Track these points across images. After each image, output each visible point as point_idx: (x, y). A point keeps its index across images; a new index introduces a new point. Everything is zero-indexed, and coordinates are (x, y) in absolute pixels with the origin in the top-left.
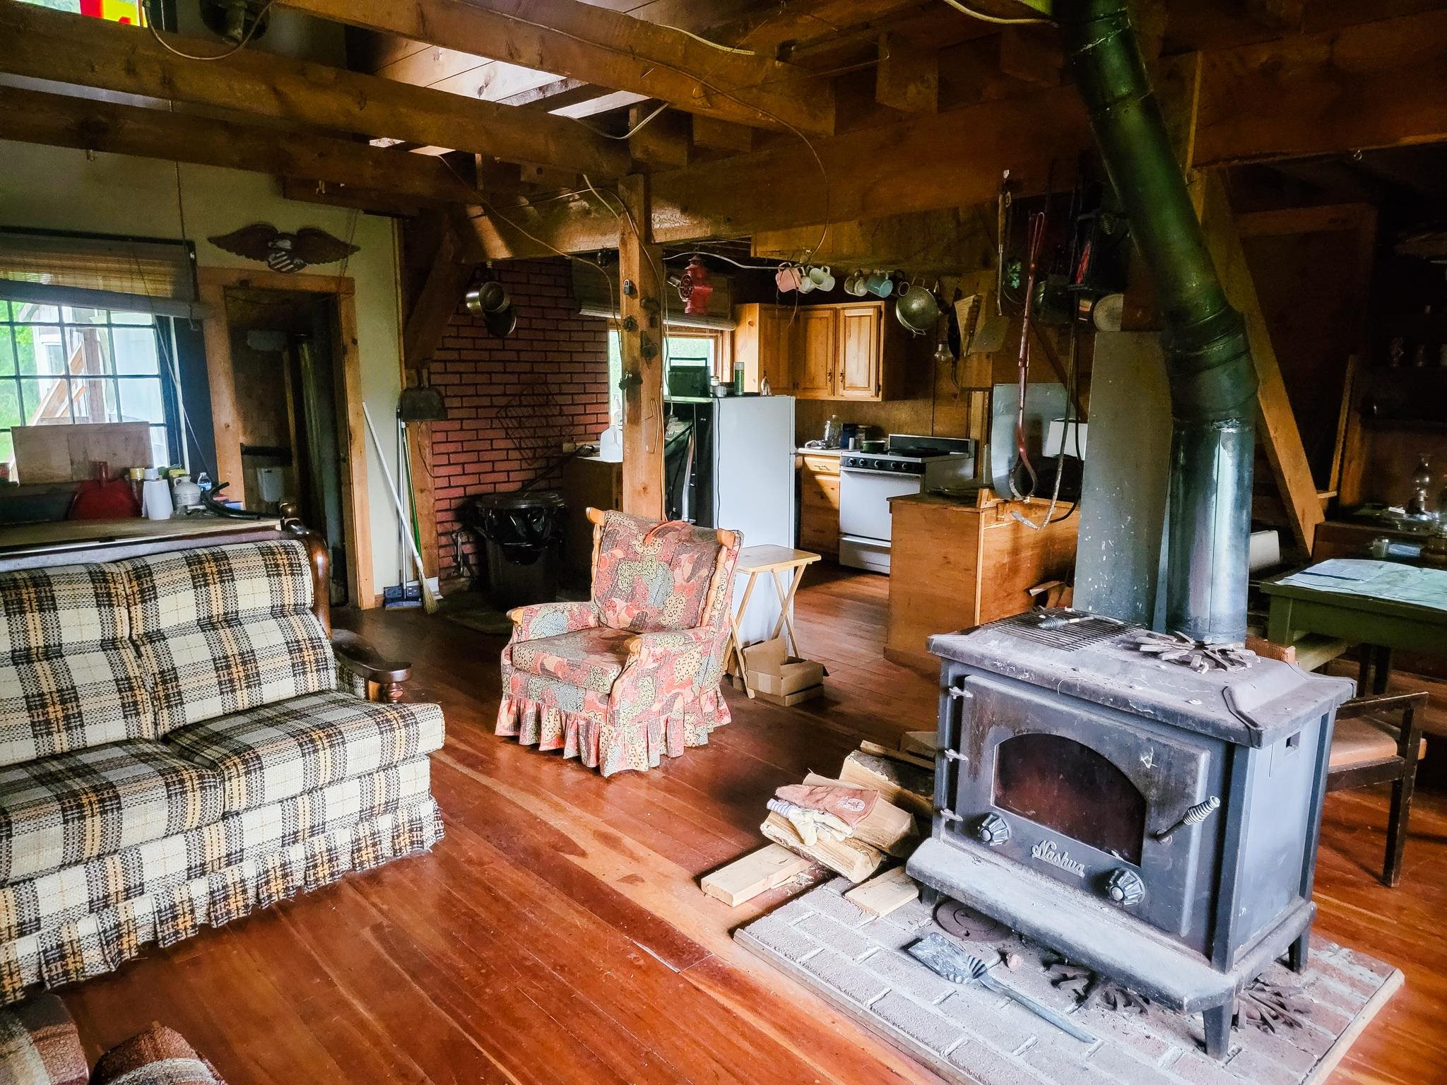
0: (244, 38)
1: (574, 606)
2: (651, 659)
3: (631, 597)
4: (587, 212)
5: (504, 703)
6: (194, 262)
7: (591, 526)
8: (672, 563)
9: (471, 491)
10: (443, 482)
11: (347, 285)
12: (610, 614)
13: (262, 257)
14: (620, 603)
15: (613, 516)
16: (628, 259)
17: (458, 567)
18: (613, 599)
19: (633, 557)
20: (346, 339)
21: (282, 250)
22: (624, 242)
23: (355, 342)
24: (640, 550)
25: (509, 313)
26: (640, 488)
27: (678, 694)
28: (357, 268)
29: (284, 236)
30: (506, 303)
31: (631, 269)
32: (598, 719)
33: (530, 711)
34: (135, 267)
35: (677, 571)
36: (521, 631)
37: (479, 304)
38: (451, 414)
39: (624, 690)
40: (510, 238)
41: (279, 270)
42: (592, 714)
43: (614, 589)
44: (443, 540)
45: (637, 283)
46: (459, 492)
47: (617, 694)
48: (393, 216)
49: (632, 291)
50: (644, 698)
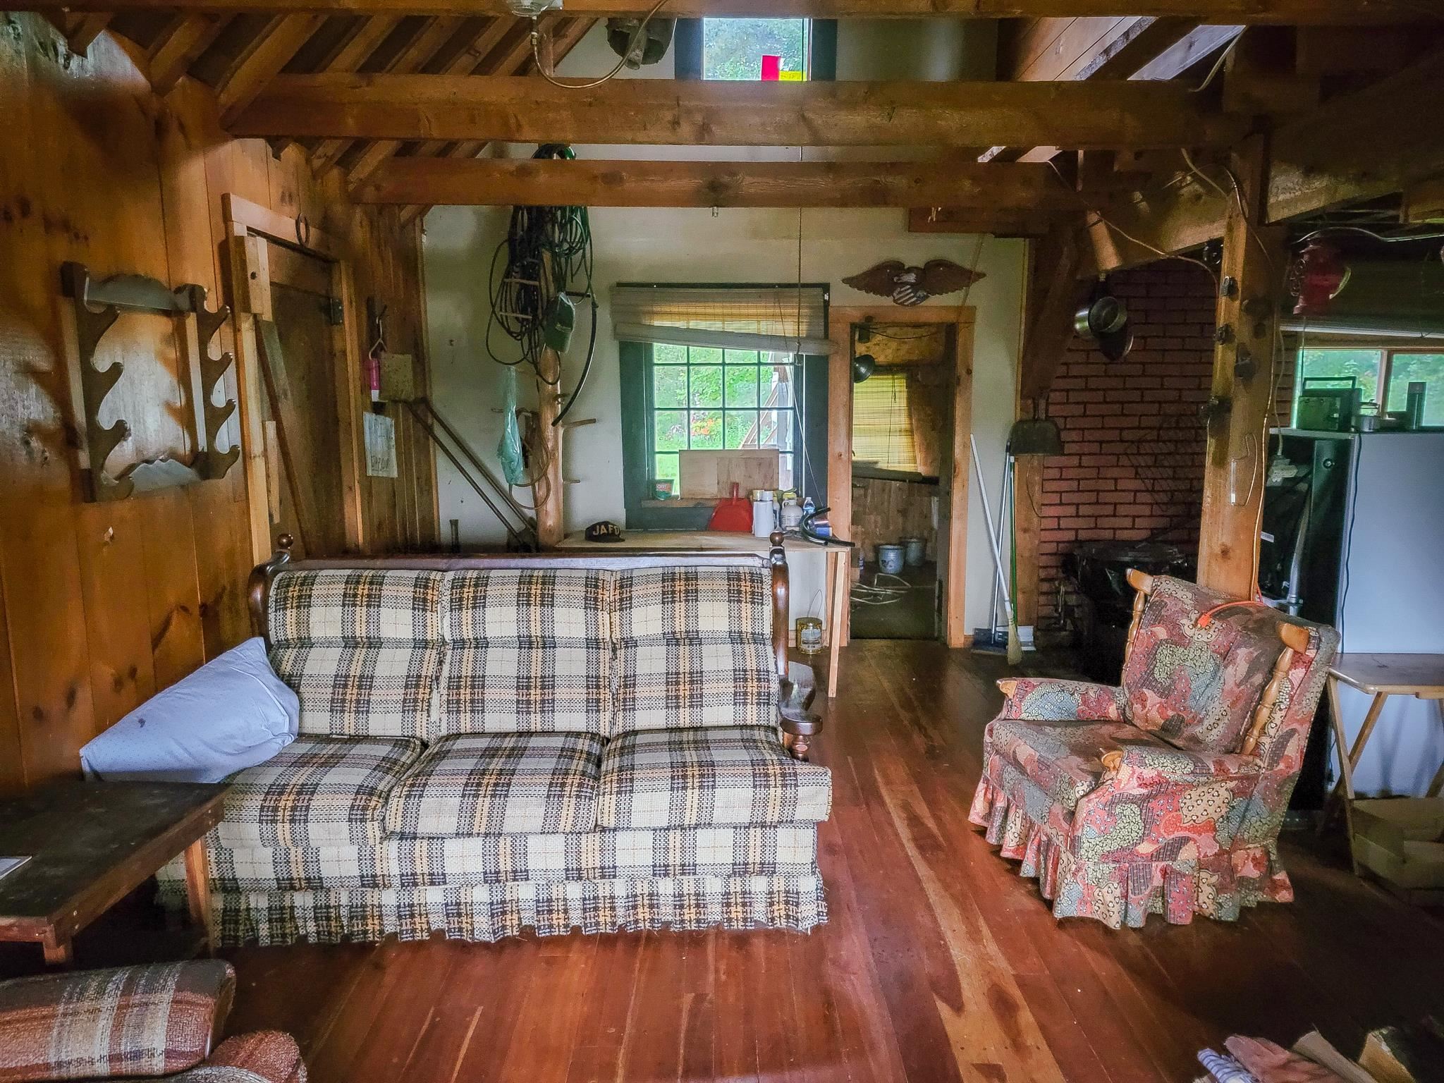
1: (1093, 690)
2: (1135, 782)
3: (1165, 693)
4: (1198, 197)
5: (981, 786)
6: (827, 304)
7: (1131, 592)
8: (1226, 656)
9: (1083, 535)
10: (1052, 524)
11: (966, 314)
12: (1137, 707)
13: (889, 293)
14: (1152, 697)
16: (1233, 251)
17: (1058, 619)
18: (1145, 690)
19: (1178, 640)
20: (961, 371)
21: (907, 283)
22: (1230, 229)
23: (969, 372)
24: (1188, 631)
25: (1124, 330)
26: (1218, 550)
27: (1187, 840)
28: (979, 296)
29: (910, 270)
30: (1121, 319)
31: (1233, 265)
32: (1059, 841)
33: (1000, 804)
34: (778, 311)
35: (1230, 669)
36: (1011, 706)
37: (1087, 324)
38: (1068, 448)
39: (1089, 813)
40: (1120, 246)
41: (902, 304)
42: (1054, 832)
43: (1148, 680)
44: (1045, 587)
45: (1239, 279)
46: (1070, 536)
47: (1081, 816)
48: (1025, 236)
49: (1232, 290)
50: (1125, 832)
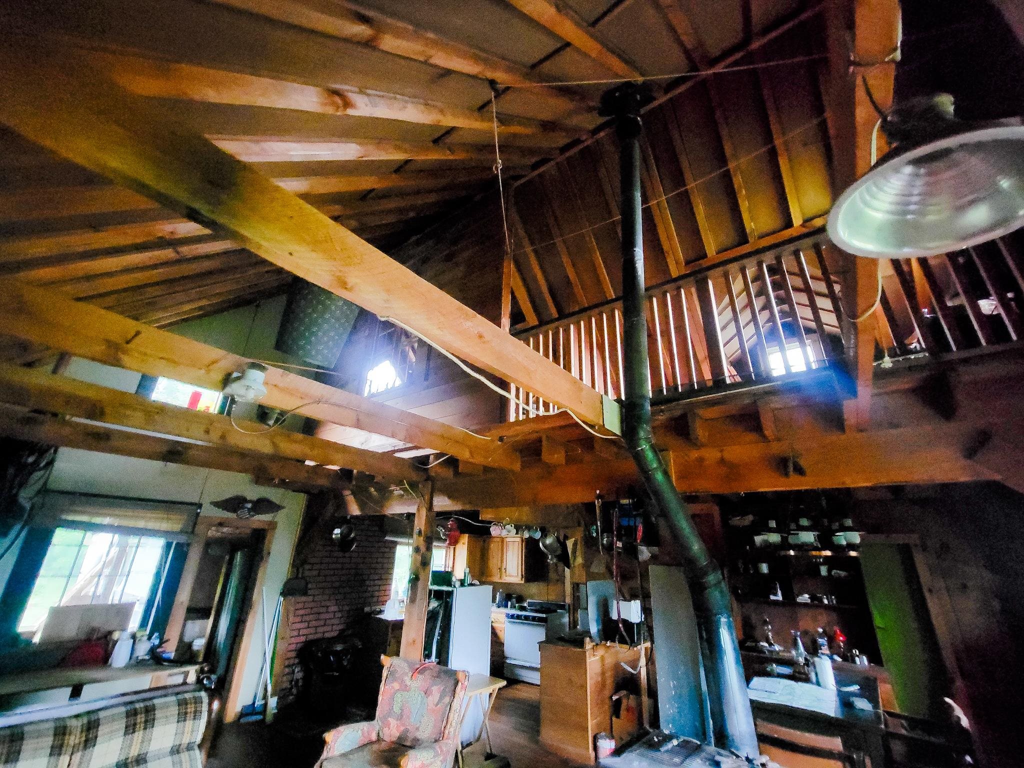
0: (273, 426)
1: (364, 726)
3: (400, 717)
4: (403, 495)
6: (198, 514)
7: (381, 667)
8: (427, 693)
9: (311, 637)
10: (295, 633)
11: (273, 525)
12: (386, 730)
13: (235, 511)
14: (393, 722)
15: (395, 660)
16: (420, 518)
17: (291, 688)
18: (389, 719)
19: (405, 688)
20: (265, 552)
21: (246, 508)
22: (418, 510)
23: (269, 553)
24: (409, 683)
25: (354, 539)
26: (411, 641)
28: (280, 517)
29: (250, 501)
30: (352, 535)
31: (420, 523)
34: (166, 516)
35: (430, 698)
36: (330, 748)
37: (339, 535)
38: (310, 592)
40: (362, 506)
41: (241, 518)
43: (390, 713)
45: (423, 529)
48: (305, 492)
49: (420, 532)
